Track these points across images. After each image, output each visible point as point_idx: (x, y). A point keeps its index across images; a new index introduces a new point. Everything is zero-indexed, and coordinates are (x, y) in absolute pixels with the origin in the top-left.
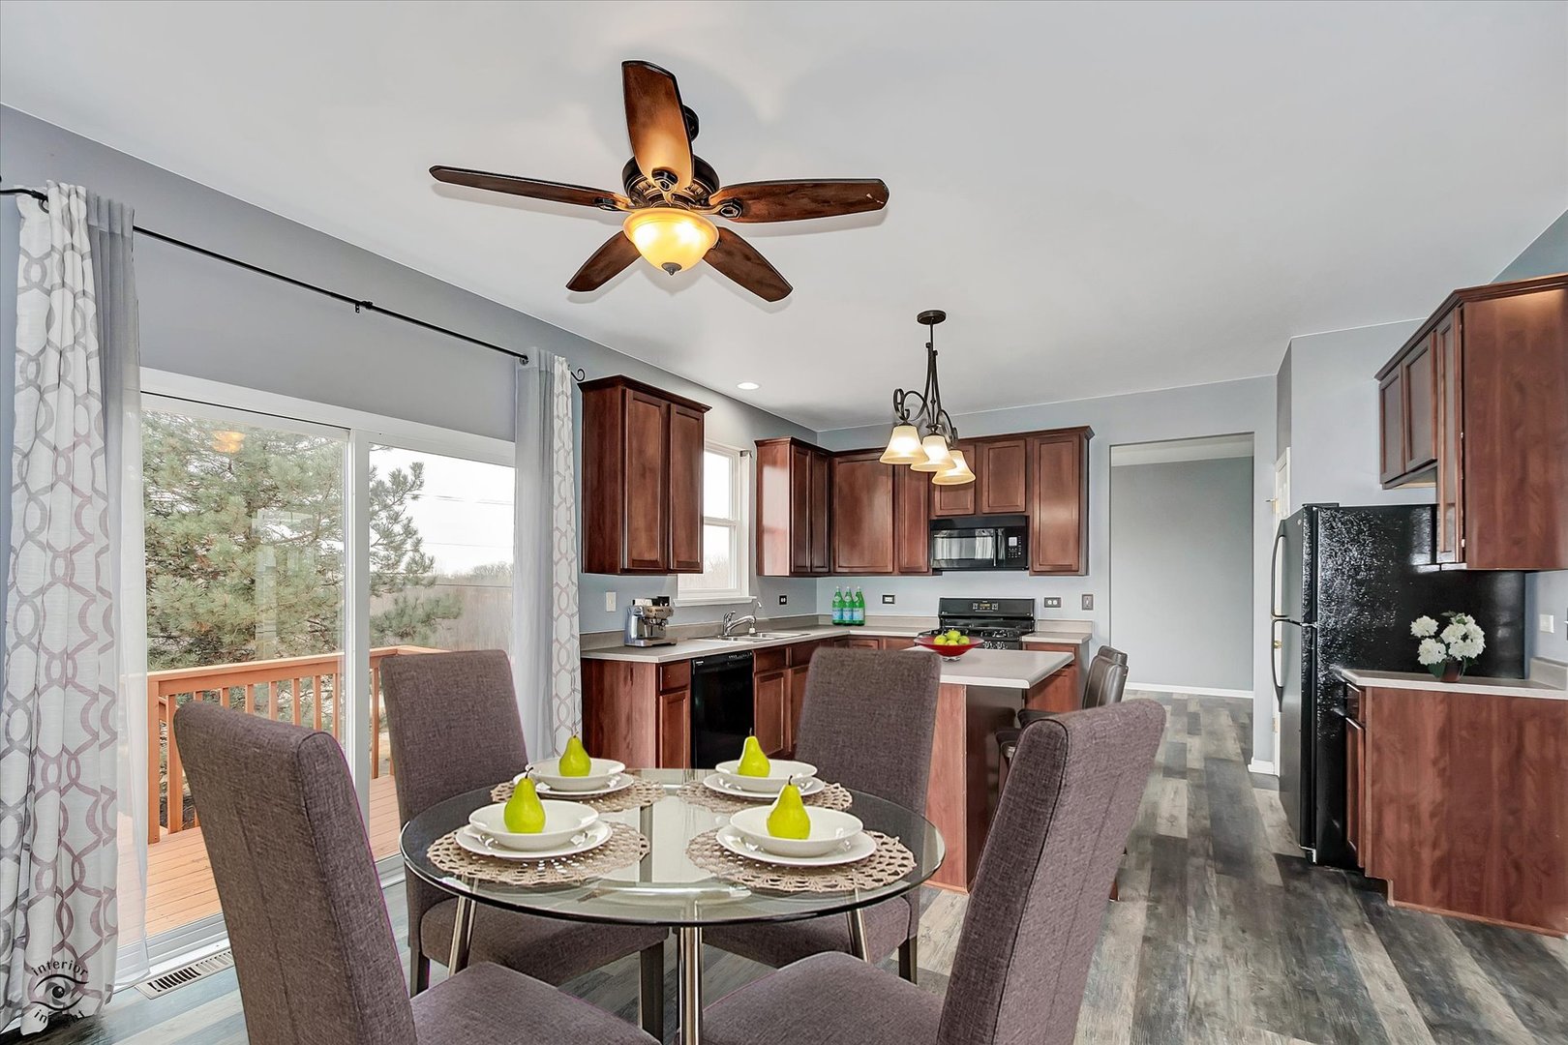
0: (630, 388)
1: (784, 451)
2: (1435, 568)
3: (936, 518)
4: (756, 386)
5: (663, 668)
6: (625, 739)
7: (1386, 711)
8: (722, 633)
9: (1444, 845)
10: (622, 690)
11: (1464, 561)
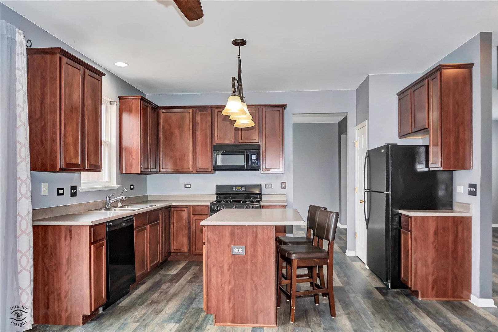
0: (64, 56)
1: (137, 104)
2: (427, 169)
3: (215, 144)
4: (126, 65)
5: (94, 228)
6: (66, 274)
7: (418, 225)
8: (106, 207)
9: (436, 274)
10: (64, 244)
11: (441, 167)
